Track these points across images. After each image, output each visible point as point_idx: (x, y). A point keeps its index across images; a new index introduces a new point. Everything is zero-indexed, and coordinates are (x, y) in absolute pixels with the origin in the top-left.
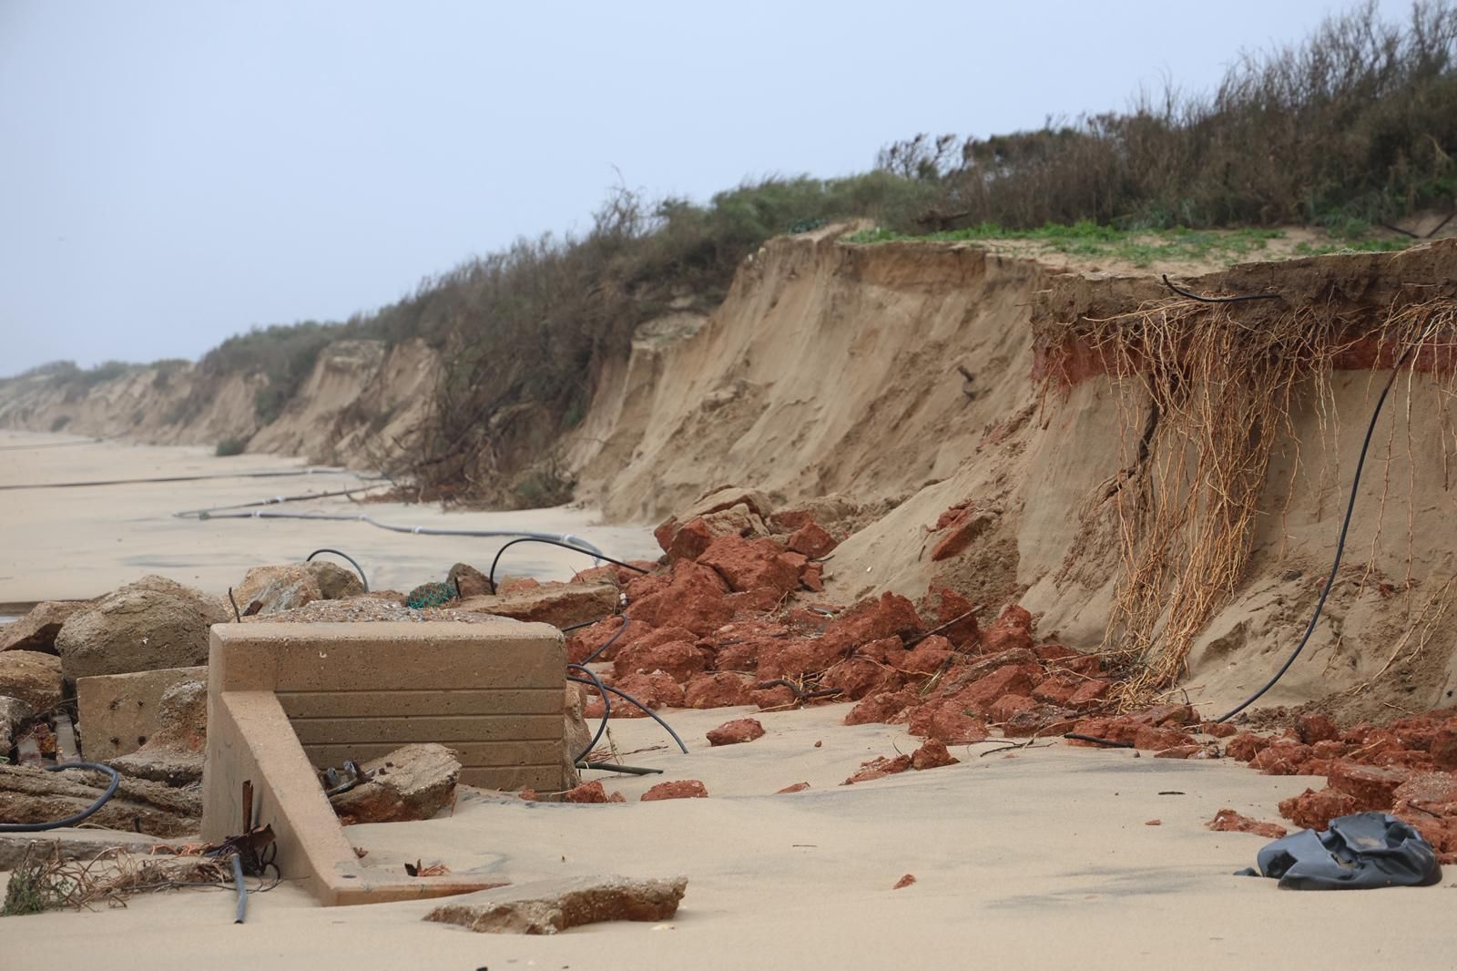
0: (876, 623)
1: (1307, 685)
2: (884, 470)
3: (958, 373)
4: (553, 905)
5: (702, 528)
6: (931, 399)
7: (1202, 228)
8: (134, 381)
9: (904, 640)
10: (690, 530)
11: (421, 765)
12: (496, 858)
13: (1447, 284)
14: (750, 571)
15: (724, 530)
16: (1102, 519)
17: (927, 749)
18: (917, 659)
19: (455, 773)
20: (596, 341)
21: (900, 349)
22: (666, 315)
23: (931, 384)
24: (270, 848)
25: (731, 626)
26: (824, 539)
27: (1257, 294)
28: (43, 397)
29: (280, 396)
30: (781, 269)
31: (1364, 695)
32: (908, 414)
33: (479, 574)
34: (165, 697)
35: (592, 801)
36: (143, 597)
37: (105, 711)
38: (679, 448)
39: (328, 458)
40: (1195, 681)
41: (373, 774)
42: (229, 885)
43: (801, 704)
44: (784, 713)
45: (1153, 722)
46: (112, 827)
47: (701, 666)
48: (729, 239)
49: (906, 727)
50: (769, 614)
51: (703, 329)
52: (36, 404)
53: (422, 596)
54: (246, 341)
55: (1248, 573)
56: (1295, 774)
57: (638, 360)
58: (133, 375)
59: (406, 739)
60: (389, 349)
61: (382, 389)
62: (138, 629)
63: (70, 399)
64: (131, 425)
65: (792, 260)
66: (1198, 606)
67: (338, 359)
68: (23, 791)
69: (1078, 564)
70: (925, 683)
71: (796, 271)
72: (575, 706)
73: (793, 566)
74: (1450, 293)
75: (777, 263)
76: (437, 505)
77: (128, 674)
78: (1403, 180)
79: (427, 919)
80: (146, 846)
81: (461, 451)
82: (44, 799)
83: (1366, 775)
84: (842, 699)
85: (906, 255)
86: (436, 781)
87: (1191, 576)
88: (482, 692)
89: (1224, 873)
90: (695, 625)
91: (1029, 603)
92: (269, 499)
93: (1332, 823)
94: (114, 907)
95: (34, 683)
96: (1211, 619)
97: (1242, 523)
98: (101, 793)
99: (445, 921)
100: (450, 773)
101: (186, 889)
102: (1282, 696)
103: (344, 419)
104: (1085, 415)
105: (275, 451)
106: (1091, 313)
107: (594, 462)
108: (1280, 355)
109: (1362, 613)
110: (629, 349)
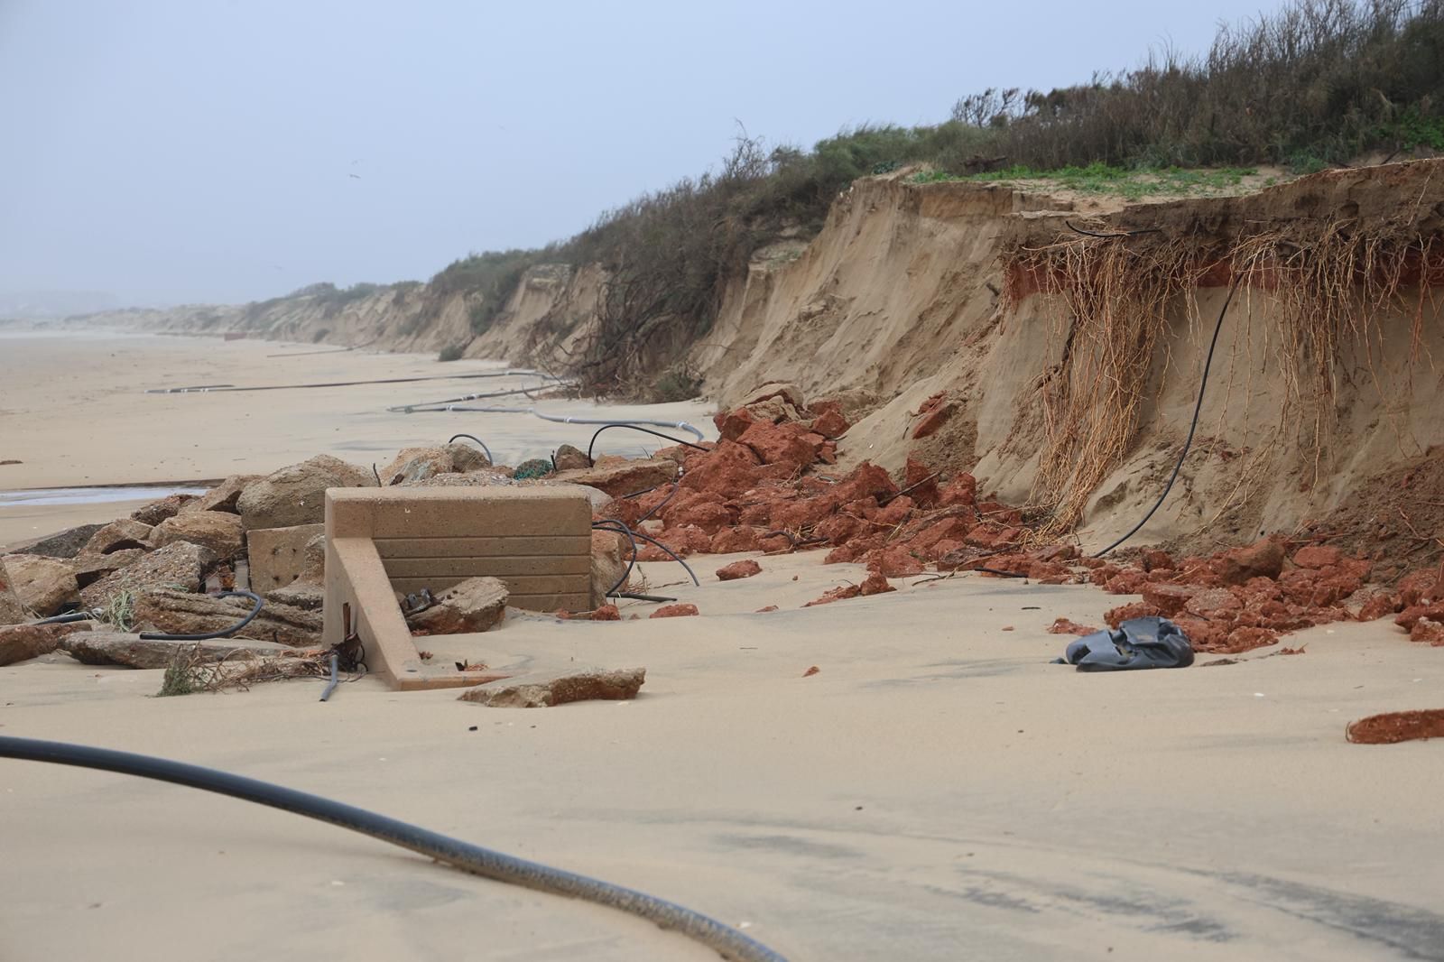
0: (858, 486)
1: (1165, 529)
2: (927, 368)
3: (988, 289)
4: (544, 688)
5: (745, 415)
6: (967, 310)
7: (1191, 168)
8: (378, 300)
9: (879, 500)
10: (736, 416)
11: (478, 592)
12: (523, 659)
13: (1274, 221)
14: (776, 448)
15: (764, 417)
16: (1034, 405)
17: (872, 580)
18: (885, 514)
19: (504, 599)
20: (721, 264)
21: (947, 269)
22: (778, 242)
23: (967, 298)
24: (360, 648)
25: (753, 491)
26: (840, 423)
27: (1144, 229)
28: (308, 313)
29: (490, 311)
30: (865, 204)
31: (1203, 535)
32: (949, 322)
33: (580, 453)
34: (308, 545)
35: (609, 619)
36: (301, 470)
37: (268, 556)
38: (778, 351)
39: (525, 361)
40: (1089, 527)
41: (443, 599)
42: (327, 677)
43: (795, 550)
44: (783, 555)
45: (1045, 557)
46: (258, 639)
47: (728, 522)
48: (829, 179)
49: (865, 565)
50: (786, 482)
51: (805, 253)
52: (301, 319)
53: (527, 470)
54: (466, 266)
55: (1133, 444)
56: (1131, 593)
57: (754, 280)
58: (377, 295)
59: (472, 574)
60: (574, 270)
61: (568, 305)
62: (297, 495)
63: (329, 315)
64: (376, 336)
65: (872, 195)
66: (1095, 469)
67: (536, 280)
68: (193, 612)
69: (1015, 439)
70: (891, 532)
71: (876, 205)
72: (615, 551)
73: (811, 444)
74: (1277, 227)
75: (862, 198)
76: (591, 400)
77: (285, 528)
78: (1354, 126)
79: (459, 699)
80: (276, 651)
81: (616, 356)
82: (209, 618)
83: (1169, 592)
84: (827, 546)
85: (951, 193)
86: (488, 604)
87: (1091, 448)
88: (527, 538)
89: (1045, 662)
90: (726, 490)
91: (978, 473)
92: (466, 396)
93: (1121, 624)
94: (240, 691)
95: (221, 535)
96: (1103, 480)
97: (1130, 406)
98: (249, 613)
99: (472, 700)
100: (500, 598)
101: (294, 679)
102: (1147, 537)
103: (537, 329)
104: (1027, 324)
105: (486, 357)
106: (1028, 244)
107: (719, 363)
108: (1160, 276)
109: (1207, 474)
110: (747, 270)
